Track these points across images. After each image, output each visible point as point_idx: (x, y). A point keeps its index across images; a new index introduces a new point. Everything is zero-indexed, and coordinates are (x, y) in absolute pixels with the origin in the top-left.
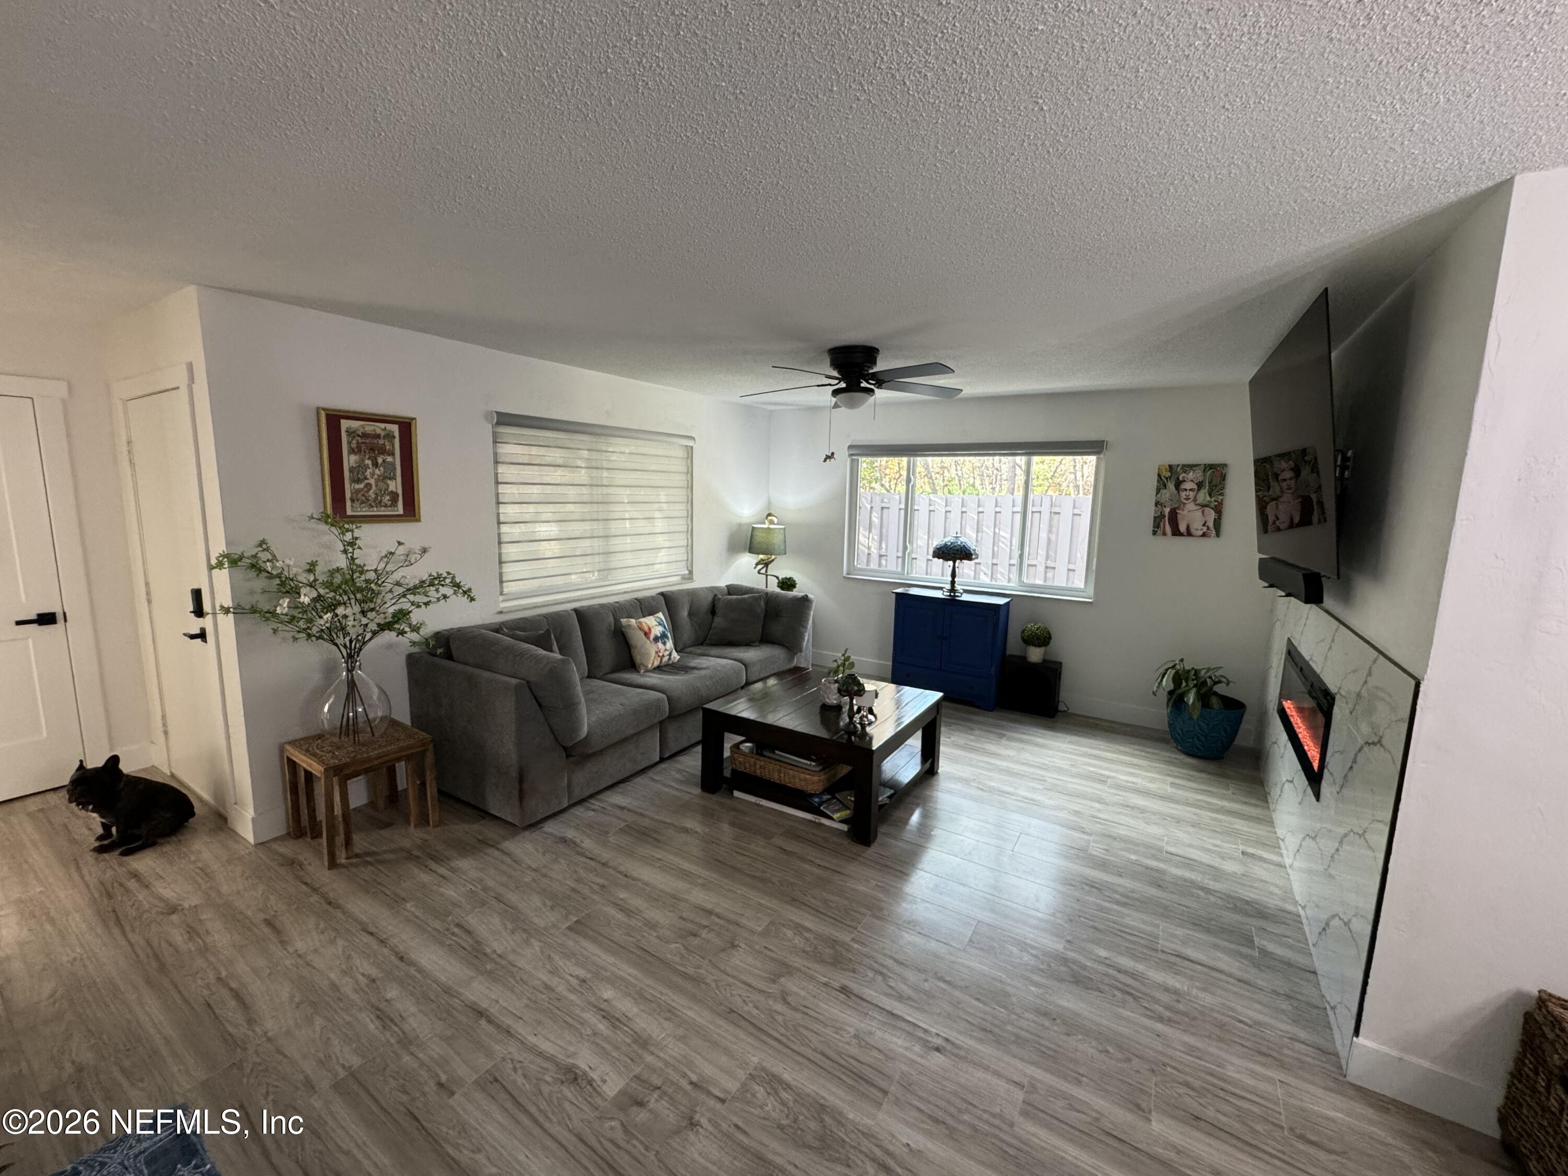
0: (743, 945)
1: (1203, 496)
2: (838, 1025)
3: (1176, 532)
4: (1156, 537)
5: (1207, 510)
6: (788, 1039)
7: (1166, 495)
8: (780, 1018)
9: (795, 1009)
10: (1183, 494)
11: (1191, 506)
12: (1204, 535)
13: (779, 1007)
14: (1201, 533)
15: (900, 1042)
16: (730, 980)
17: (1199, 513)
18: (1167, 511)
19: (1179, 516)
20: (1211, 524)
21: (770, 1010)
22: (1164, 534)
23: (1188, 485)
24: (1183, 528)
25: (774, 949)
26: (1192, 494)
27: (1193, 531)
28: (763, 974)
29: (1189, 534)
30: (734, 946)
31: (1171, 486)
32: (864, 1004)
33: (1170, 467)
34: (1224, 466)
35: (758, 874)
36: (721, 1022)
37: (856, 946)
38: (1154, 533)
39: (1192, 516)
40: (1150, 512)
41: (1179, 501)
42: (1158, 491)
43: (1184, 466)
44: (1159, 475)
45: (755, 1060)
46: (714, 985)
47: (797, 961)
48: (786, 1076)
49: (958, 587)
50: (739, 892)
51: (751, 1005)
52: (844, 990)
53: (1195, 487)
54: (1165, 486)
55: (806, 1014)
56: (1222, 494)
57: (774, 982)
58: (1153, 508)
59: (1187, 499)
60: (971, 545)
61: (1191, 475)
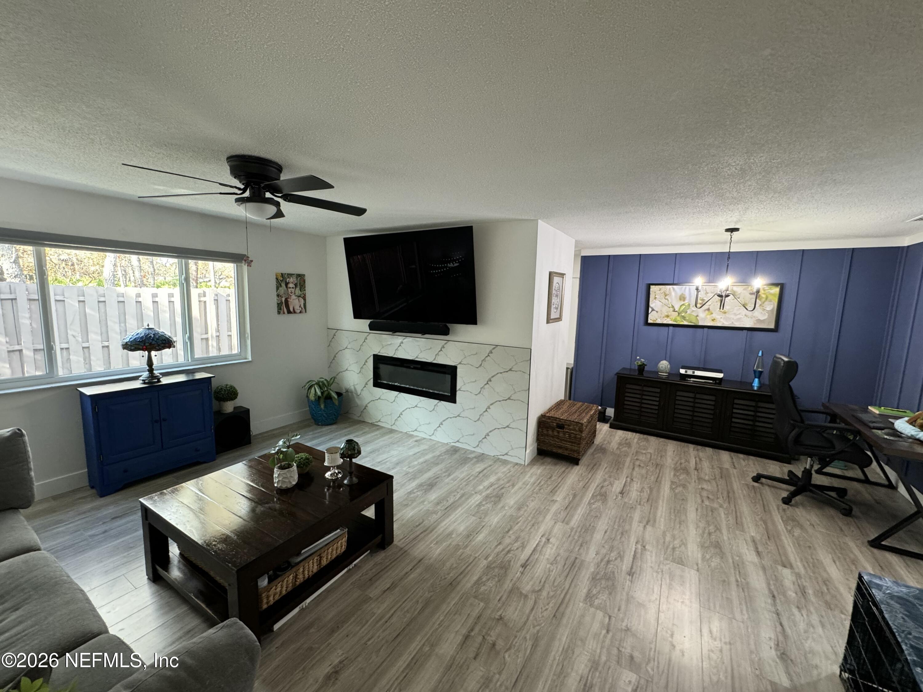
0: (499, 613)
1: (298, 291)
2: (547, 570)
3: (289, 312)
4: (280, 315)
5: (300, 298)
6: (563, 589)
7: (283, 289)
8: (552, 594)
9: (543, 586)
10: (290, 290)
11: (293, 297)
12: (300, 312)
13: (544, 593)
14: (299, 311)
15: (549, 550)
16: (531, 618)
17: (297, 301)
18: (283, 299)
19: (289, 303)
20: (302, 306)
21: (548, 598)
22: (284, 313)
23: (291, 285)
24: (291, 310)
25: (500, 595)
26: (293, 290)
27: (296, 310)
28: (522, 602)
29: (295, 312)
30: (501, 618)
31: (283, 285)
32: (531, 559)
33: (282, 274)
34: (304, 275)
35: (420, 606)
36: (564, 621)
37: (490, 559)
38: (279, 313)
39: (295, 303)
40: (274, 300)
41: (288, 294)
42: (277, 288)
43: (288, 274)
44: (277, 279)
45: (581, 604)
46: (538, 628)
47: (508, 585)
48: (585, 591)
49: (156, 372)
50: (441, 618)
51: (547, 607)
52: (524, 566)
53: (294, 286)
54: (281, 285)
55: (545, 582)
56: (305, 290)
57: (526, 596)
58: (276, 298)
59: (291, 293)
60: (168, 333)
61: (291, 280)
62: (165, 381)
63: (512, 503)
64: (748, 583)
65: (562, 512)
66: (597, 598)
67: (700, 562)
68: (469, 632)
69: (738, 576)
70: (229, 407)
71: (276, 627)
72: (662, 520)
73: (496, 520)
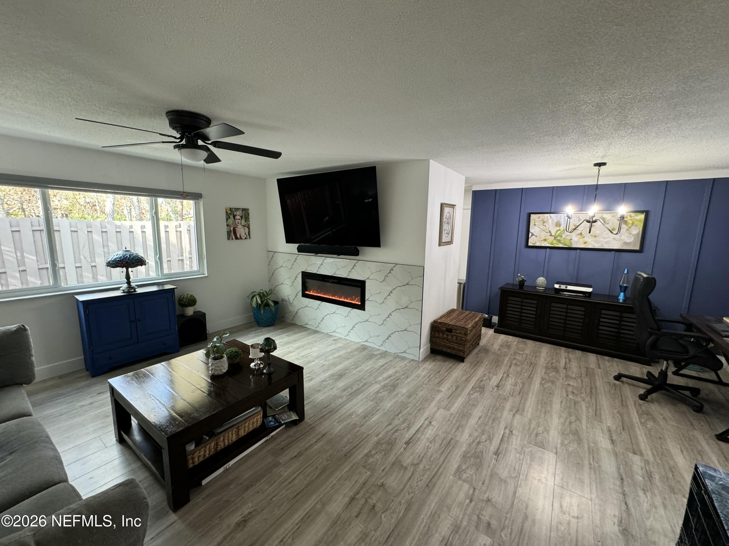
0: (381, 481)
1: (243, 222)
2: (426, 448)
3: (237, 238)
5: (245, 227)
6: (438, 464)
7: (231, 221)
8: (427, 467)
9: (421, 461)
10: (237, 221)
11: (240, 226)
12: (246, 238)
13: (421, 467)
14: (244, 238)
15: (430, 431)
16: (408, 486)
17: (243, 229)
18: (232, 228)
19: (237, 231)
20: (247, 234)
21: (424, 470)
22: (232, 239)
23: (238, 217)
24: (238, 236)
25: (384, 466)
26: (239, 221)
27: (242, 237)
28: (402, 472)
29: (241, 238)
30: (383, 485)
31: (232, 217)
32: (413, 438)
33: (230, 208)
34: (248, 209)
35: (317, 473)
36: (435, 490)
37: (380, 436)
38: (229, 239)
39: (241, 231)
40: (225, 229)
41: (235, 224)
42: (227, 220)
43: (235, 209)
44: (227, 212)
45: (451, 477)
46: (412, 495)
47: (392, 458)
48: (456, 466)
49: (133, 284)
50: (334, 482)
51: (422, 478)
52: (407, 443)
53: (240, 218)
54: (229, 217)
55: (423, 457)
56: (249, 221)
57: (406, 468)
58: (226, 227)
59: (238, 223)
61: (238, 213)
62: (139, 291)
63: (405, 391)
64: (599, 466)
65: (445, 400)
66: (465, 473)
67: (559, 446)
68: (355, 495)
69: (591, 460)
70: (190, 311)
71: (204, 482)
72: (530, 410)
73: (389, 405)
